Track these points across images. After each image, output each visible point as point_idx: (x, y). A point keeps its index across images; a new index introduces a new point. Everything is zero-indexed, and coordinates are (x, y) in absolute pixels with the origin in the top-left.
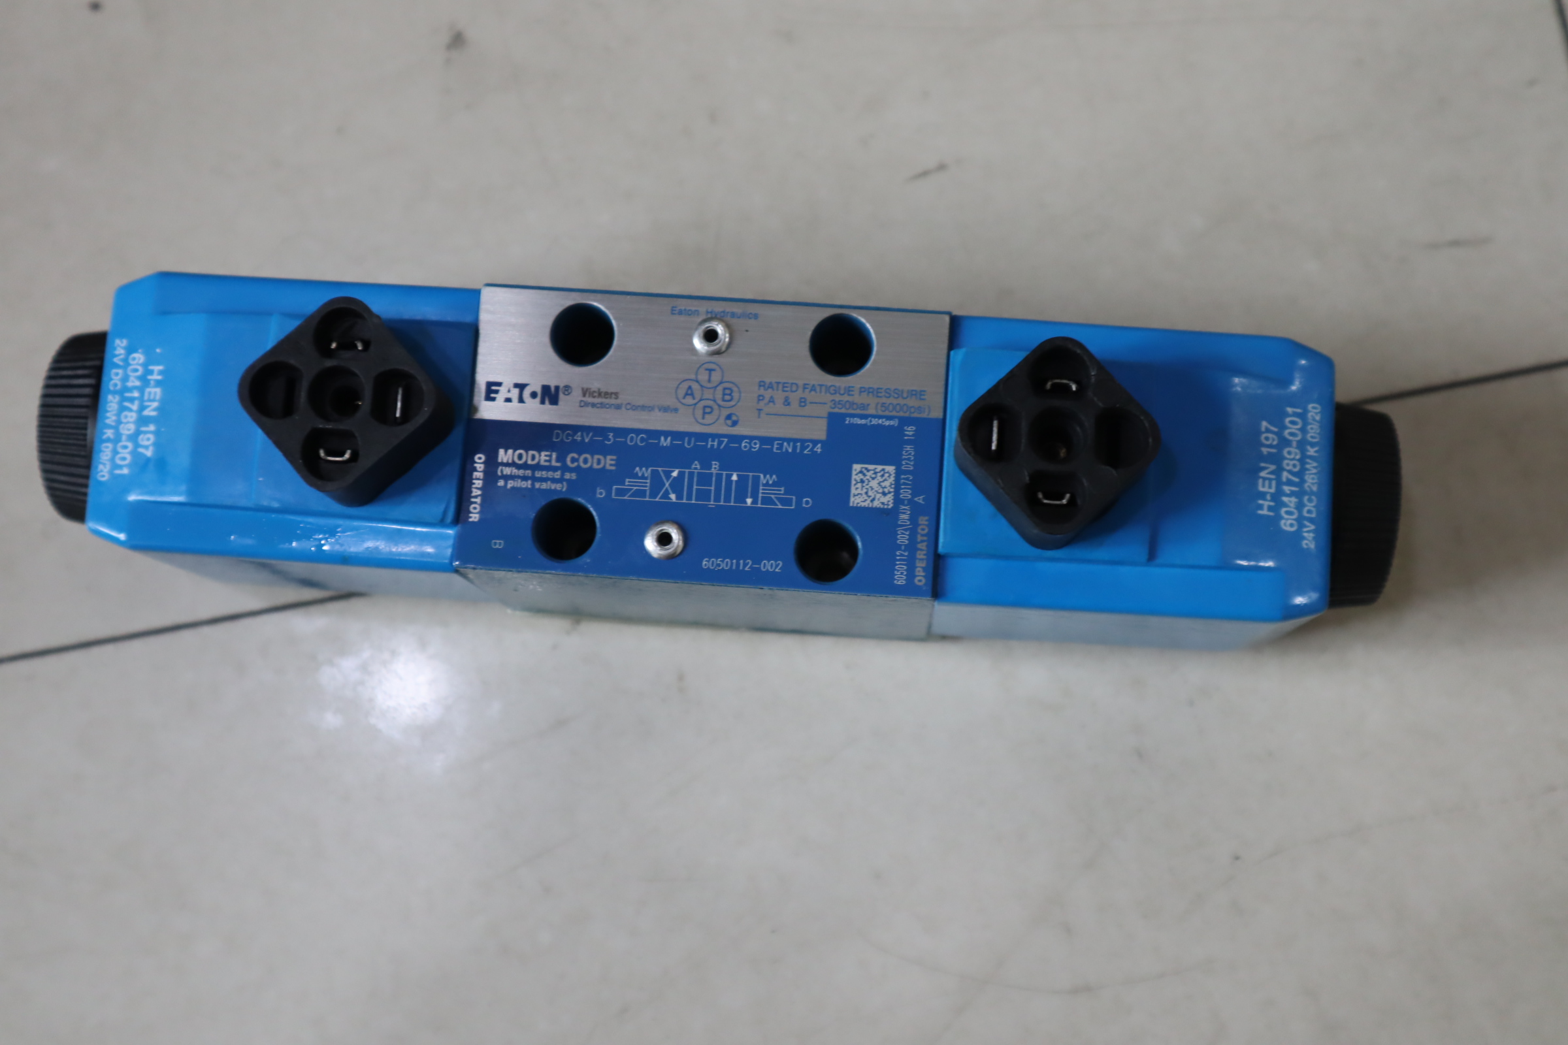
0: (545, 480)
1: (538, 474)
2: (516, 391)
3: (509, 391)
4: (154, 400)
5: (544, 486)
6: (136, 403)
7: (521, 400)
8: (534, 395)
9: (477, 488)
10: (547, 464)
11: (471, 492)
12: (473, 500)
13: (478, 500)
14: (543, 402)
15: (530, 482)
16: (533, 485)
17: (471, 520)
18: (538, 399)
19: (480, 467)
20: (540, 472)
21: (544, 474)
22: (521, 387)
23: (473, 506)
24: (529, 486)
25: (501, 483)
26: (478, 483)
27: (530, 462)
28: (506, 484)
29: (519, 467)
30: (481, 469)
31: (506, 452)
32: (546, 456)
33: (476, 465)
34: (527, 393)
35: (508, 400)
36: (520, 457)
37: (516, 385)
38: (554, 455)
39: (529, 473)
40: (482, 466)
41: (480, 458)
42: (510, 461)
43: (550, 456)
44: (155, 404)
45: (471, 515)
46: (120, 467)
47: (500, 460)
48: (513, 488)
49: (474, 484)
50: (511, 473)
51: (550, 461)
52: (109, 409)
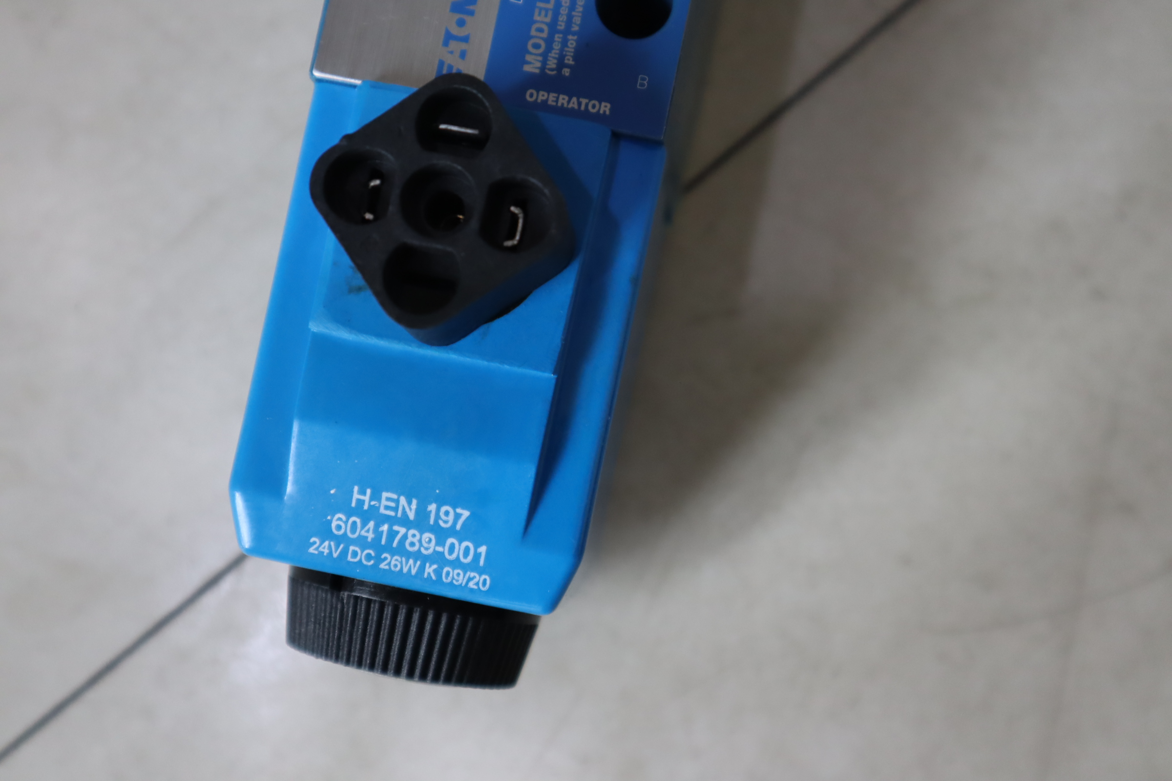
0: (570, 18)
1: (561, 26)
2: (453, 45)
3: (451, 52)
4: (397, 501)
5: (577, 20)
6: (396, 528)
7: (466, 39)
8: (461, 23)
9: (569, 102)
10: (550, 14)
11: (573, 108)
12: (583, 108)
13: (584, 101)
14: (472, 13)
15: (570, 37)
16: (574, 34)
17: (608, 112)
18: (468, 19)
19: (542, 96)
20: (559, 23)
21: (563, 18)
22: (449, 37)
23: (590, 107)
24: (575, 37)
25: (566, 72)
26: (563, 100)
27: (545, 35)
28: (568, 66)
29: (549, 48)
30: (546, 94)
31: (529, 63)
32: (540, 14)
33: (539, 101)
34: (455, 31)
35: (463, 55)
36: (536, 46)
37: (446, 44)
38: (540, 5)
39: (558, 38)
40: (541, 93)
41: (531, 95)
42: (540, 58)
43: (541, 9)
44: (403, 500)
45: (601, 112)
46: (477, 556)
47: (537, 71)
48: (575, 58)
49: (563, 104)
50: (554, 58)
51: (547, 10)
52: (398, 568)
